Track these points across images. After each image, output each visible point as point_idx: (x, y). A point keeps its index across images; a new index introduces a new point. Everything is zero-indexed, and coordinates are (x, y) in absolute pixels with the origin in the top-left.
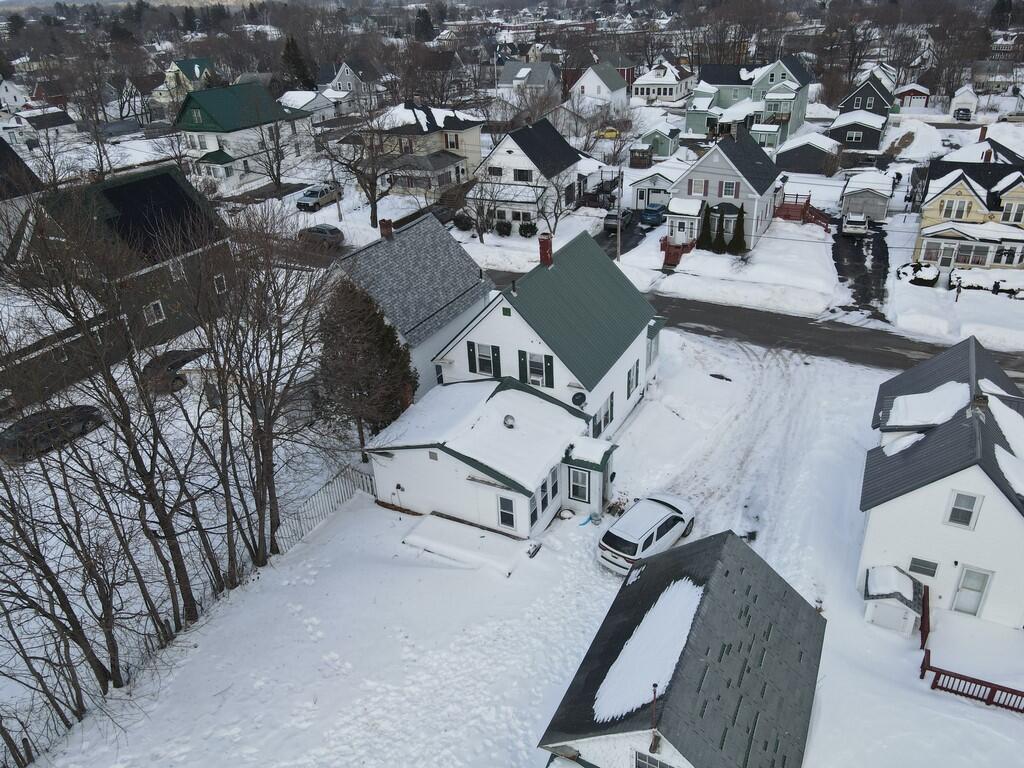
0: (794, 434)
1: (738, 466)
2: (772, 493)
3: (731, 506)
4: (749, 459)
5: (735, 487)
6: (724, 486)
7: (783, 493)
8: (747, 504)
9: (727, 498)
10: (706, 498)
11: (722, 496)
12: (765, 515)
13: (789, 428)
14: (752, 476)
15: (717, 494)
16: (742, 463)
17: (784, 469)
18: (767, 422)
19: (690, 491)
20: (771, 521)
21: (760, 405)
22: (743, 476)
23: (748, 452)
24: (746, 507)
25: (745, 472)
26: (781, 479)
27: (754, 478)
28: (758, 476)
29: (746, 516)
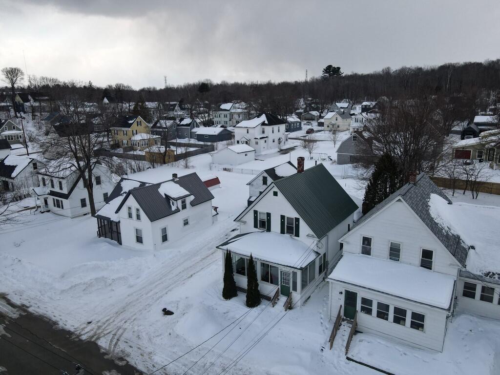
0: (172, 268)
20: (223, 234)
21: (167, 287)
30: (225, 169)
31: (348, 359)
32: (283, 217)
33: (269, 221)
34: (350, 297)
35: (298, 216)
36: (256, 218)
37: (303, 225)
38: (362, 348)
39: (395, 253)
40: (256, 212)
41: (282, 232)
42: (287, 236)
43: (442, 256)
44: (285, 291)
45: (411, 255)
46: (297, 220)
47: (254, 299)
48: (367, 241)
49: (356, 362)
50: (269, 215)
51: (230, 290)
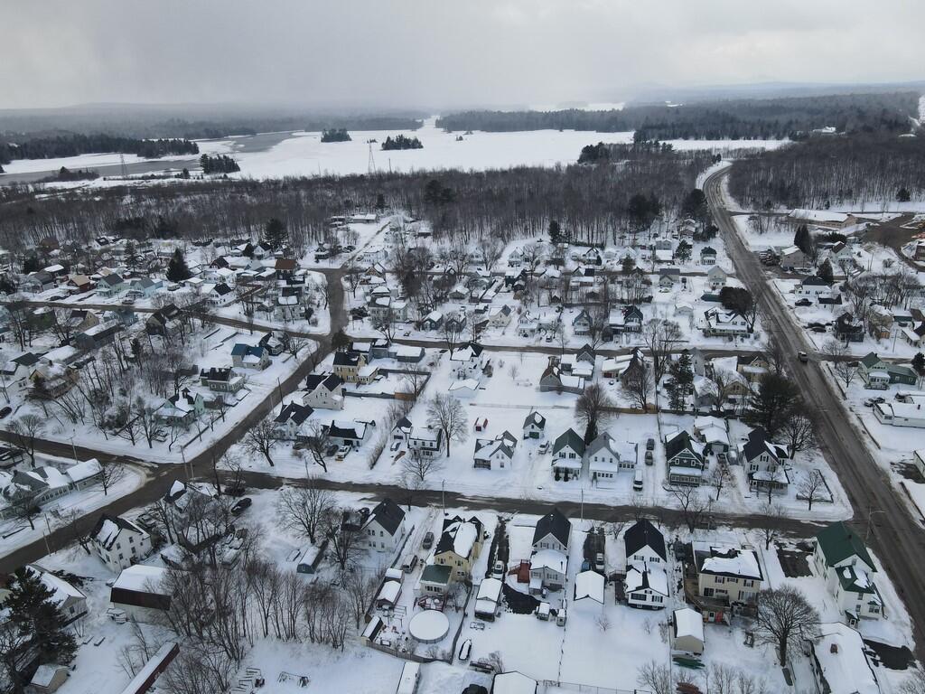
30: (471, 405)
32: (569, 453)
34: (595, 473)
37: (577, 455)
38: (600, 485)
39: (603, 460)
42: (572, 459)
43: (614, 459)
44: (575, 475)
45: (607, 460)
47: (566, 479)
51: (557, 478)
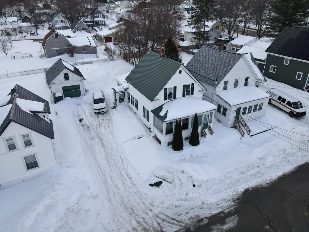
0: (95, 165)
1: (101, 138)
2: (84, 134)
3: (92, 125)
4: (101, 143)
5: (96, 131)
6: (99, 129)
7: (81, 136)
8: (89, 128)
9: (95, 126)
10: (100, 123)
11: (97, 126)
12: (82, 127)
13: (99, 167)
14: (94, 137)
15: (98, 126)
16: (101, 140)
17: (87, 145)
18: (110, 166)
19: (105, 122)
20: (79, 126)
21: (122, 175)
22: (97, 135)
23: (103, 146)
24: (88, 127)
25: (98, 137)
26: (85, 141)
27: (93, 137)
28: (93, 138)
29: (86, 125)
31: (251, 136)
32: (184, 86)
33: (175, 92)
35: (193, 82)
36: (165, 93)
37: (196, 87)
40: (166, 89)
41: (184, 96)
42: (187, 96)
45: (242, 82)
46: (193, 84)
48: (226, 83)
49: (254, 135)
50: (175, 88)
